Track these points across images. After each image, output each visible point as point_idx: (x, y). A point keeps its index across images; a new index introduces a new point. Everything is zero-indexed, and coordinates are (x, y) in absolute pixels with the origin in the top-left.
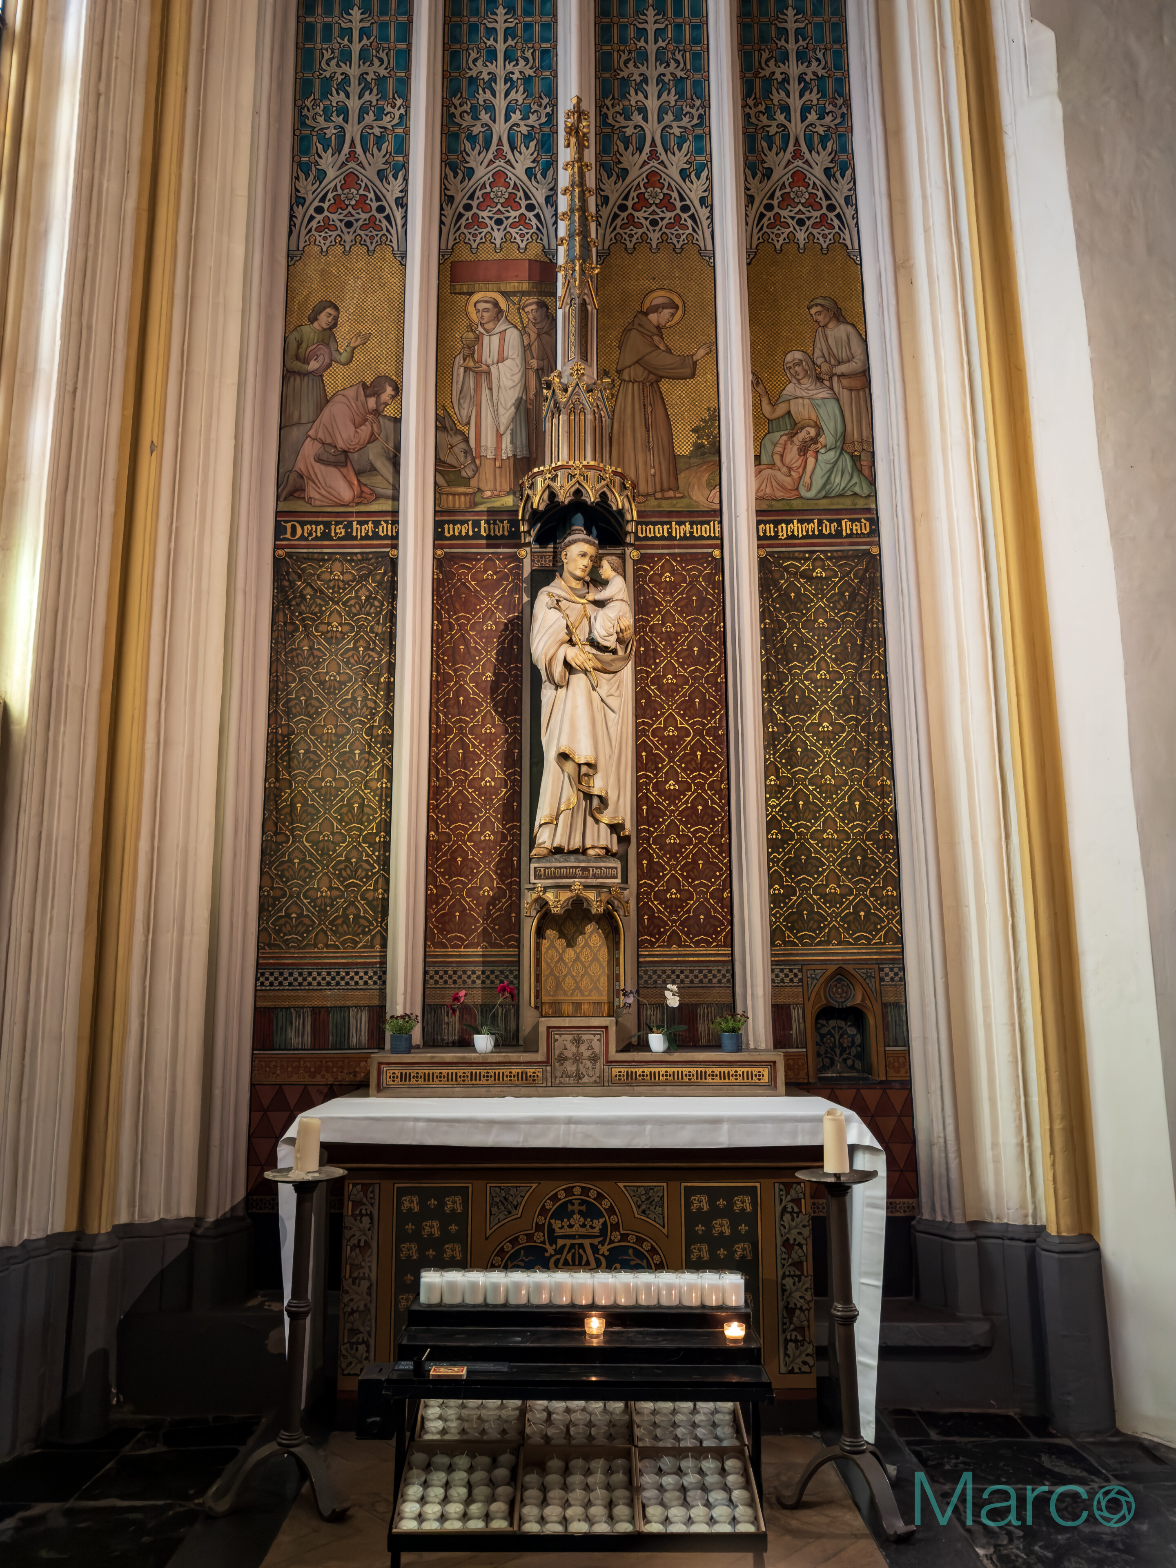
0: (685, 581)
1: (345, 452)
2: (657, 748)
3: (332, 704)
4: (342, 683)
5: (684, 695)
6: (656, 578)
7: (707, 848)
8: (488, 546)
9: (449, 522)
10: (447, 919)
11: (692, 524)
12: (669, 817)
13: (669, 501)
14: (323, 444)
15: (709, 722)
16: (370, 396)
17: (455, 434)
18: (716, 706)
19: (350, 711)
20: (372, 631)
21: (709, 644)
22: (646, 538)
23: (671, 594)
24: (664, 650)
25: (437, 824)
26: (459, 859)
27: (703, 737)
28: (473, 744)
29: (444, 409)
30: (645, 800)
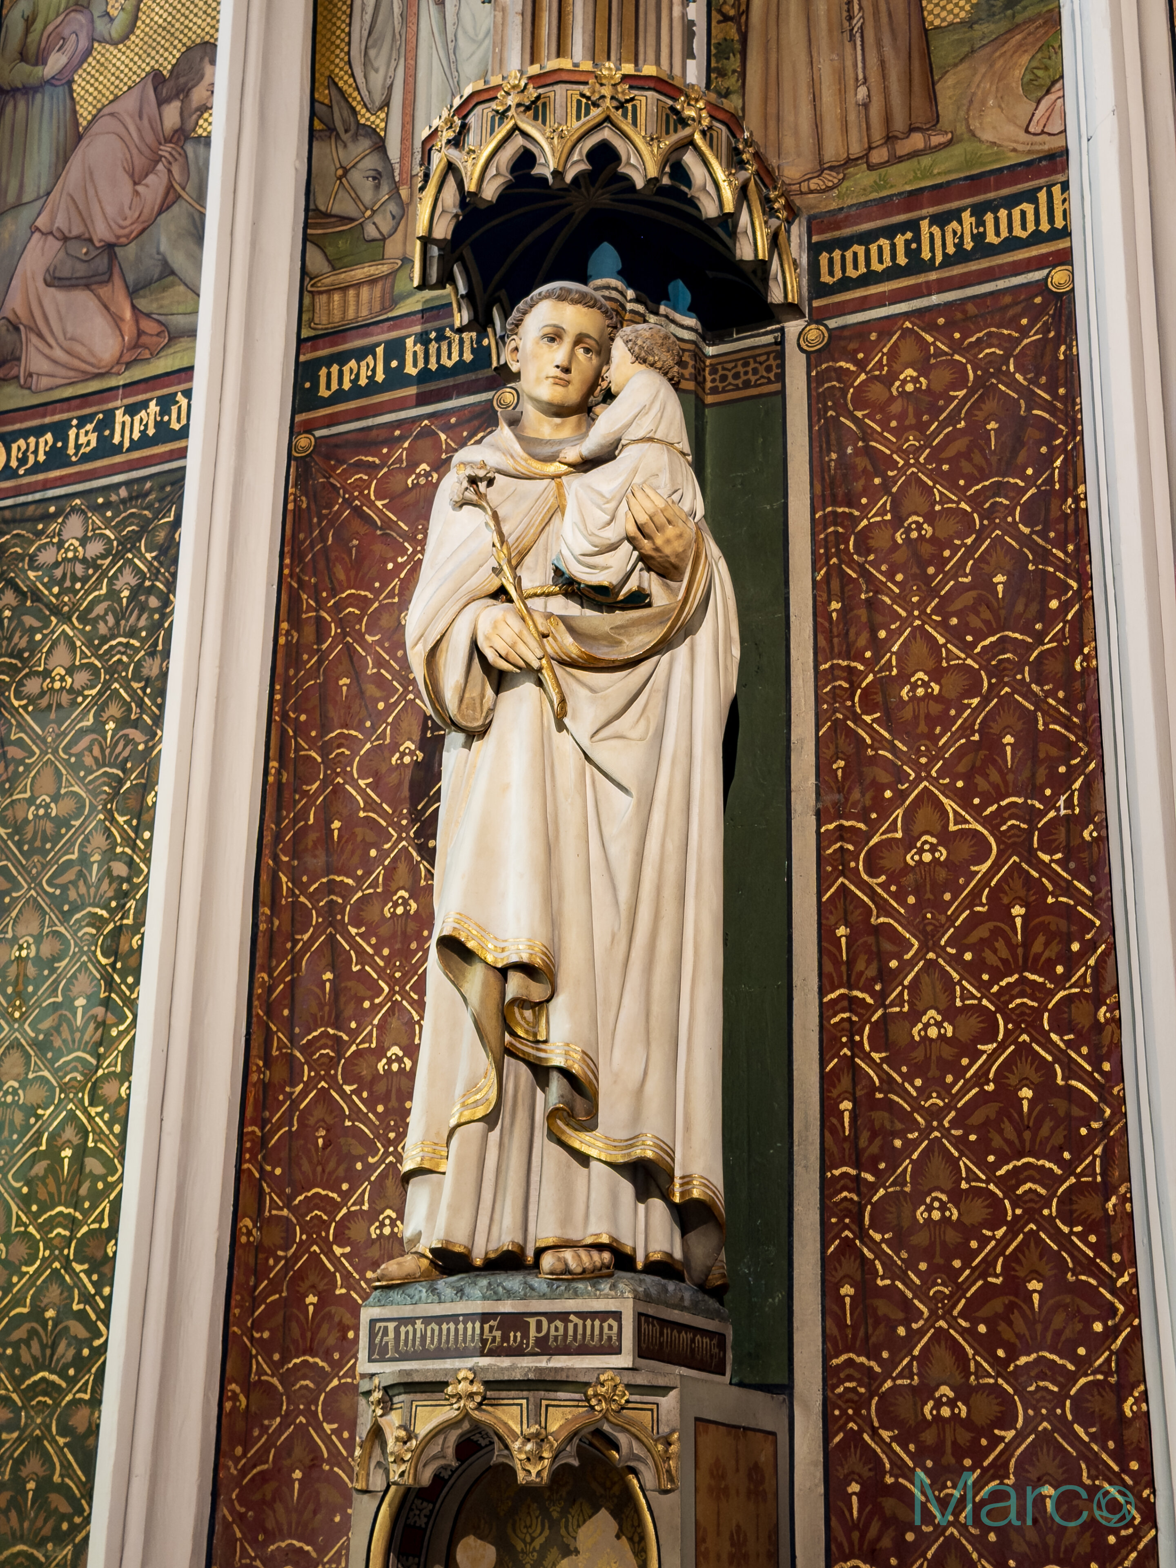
0: (960, 381)
1: (110, 248)
2: (884, 908)
3: (35, 880)
4: (63, 822)
5: (967, 729)
6: (877, 392)
7: (1056, 1235)
8: (422, 400)
9: (328, 361)
10: (269, 1489)
11: (979, 211)
12: (925, 1133)
13: (912, 164)
14: (65, 239)
15: (1050, 803)
16: (168, 100)
17: (355, 138)
18: (1071, 749)
19: (72, 895)
20: (137, 676)
21: (1044, 556)
22: (846, 284)
23: (921, 427)
24: (902, 599)
25: (261, 1194)
26: (312, 1299)
27: (1030, 857)
28: (360, 951)
29: (332, 82)
30: (846, 1082)
